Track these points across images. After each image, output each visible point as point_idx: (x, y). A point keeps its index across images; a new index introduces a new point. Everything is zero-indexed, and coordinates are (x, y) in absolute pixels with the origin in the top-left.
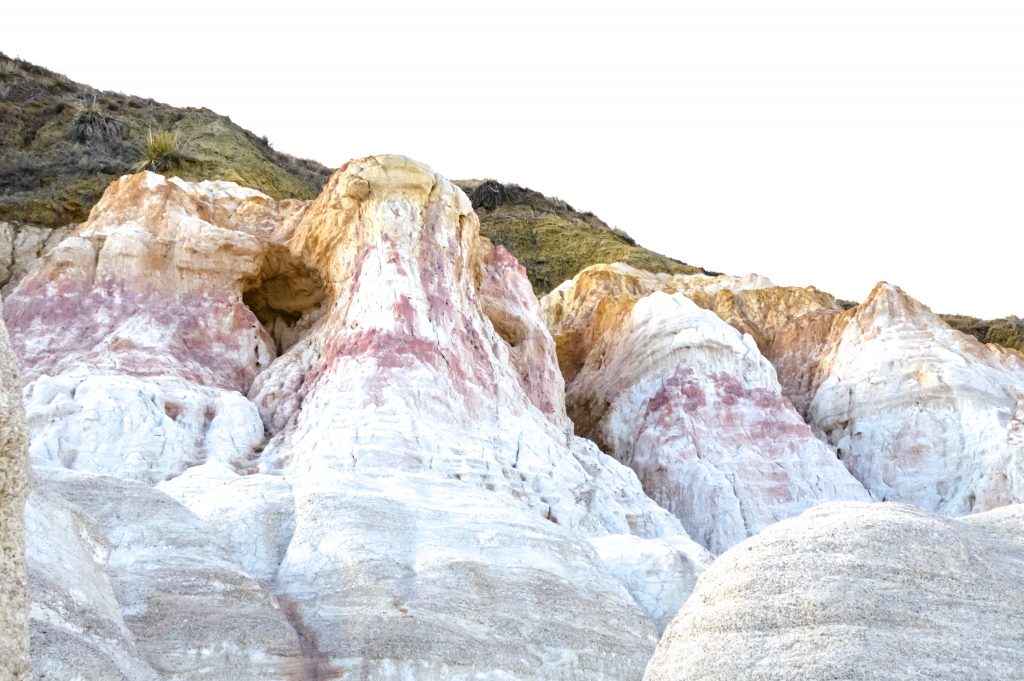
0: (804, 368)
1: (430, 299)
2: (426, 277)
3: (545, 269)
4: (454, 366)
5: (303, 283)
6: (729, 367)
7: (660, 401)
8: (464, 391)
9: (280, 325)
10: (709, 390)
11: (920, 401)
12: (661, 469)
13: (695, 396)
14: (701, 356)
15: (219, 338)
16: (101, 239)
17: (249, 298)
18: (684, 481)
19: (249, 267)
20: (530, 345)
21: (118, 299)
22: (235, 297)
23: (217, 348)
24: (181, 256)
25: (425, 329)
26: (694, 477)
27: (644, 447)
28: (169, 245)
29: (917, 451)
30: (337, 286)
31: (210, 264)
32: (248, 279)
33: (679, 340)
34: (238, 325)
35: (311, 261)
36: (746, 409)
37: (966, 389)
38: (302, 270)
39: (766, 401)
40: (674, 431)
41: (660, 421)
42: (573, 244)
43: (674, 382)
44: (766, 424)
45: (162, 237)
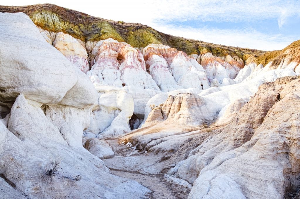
0: (171, 60)
1: (134, 62)
2: (133, 59)
3: (144, 41)
4: (136, 68)
5: (122, 57)
6: (162, 63)
7: (154, 67)
8: (137, 70)
9: (120, 61)
10: (160, 66)
11: (180, 67)
12: (154, 75)
13: (158, 67)
14: (159, 62)
15: (115, 63)
16: (105, 54)
17: (117, 59)
18: (156, 76)
19: (117, 56)
20: (142, 62)
21: (107, 60)
22: (116, 59)
23: (115, 65)
24: (111, 55)
25: (133, 65)
26: (157, 75)
27: (153, 72)
28: (110, 54)
29: (178, 72)
30: (125, 59)
31: (114, 56)
32: (117, 57)
33: (157, 61)
34: (117, 62)
35: (123, 55)
36: (163, 68)
37: (184, 66)
38: (121, 56)
39: (165, 67)
40: (156, 71)
41: (154, 69)
42: (148, 37)
43: (156, 65)
44: (164, 70)
45: (110, 53)
